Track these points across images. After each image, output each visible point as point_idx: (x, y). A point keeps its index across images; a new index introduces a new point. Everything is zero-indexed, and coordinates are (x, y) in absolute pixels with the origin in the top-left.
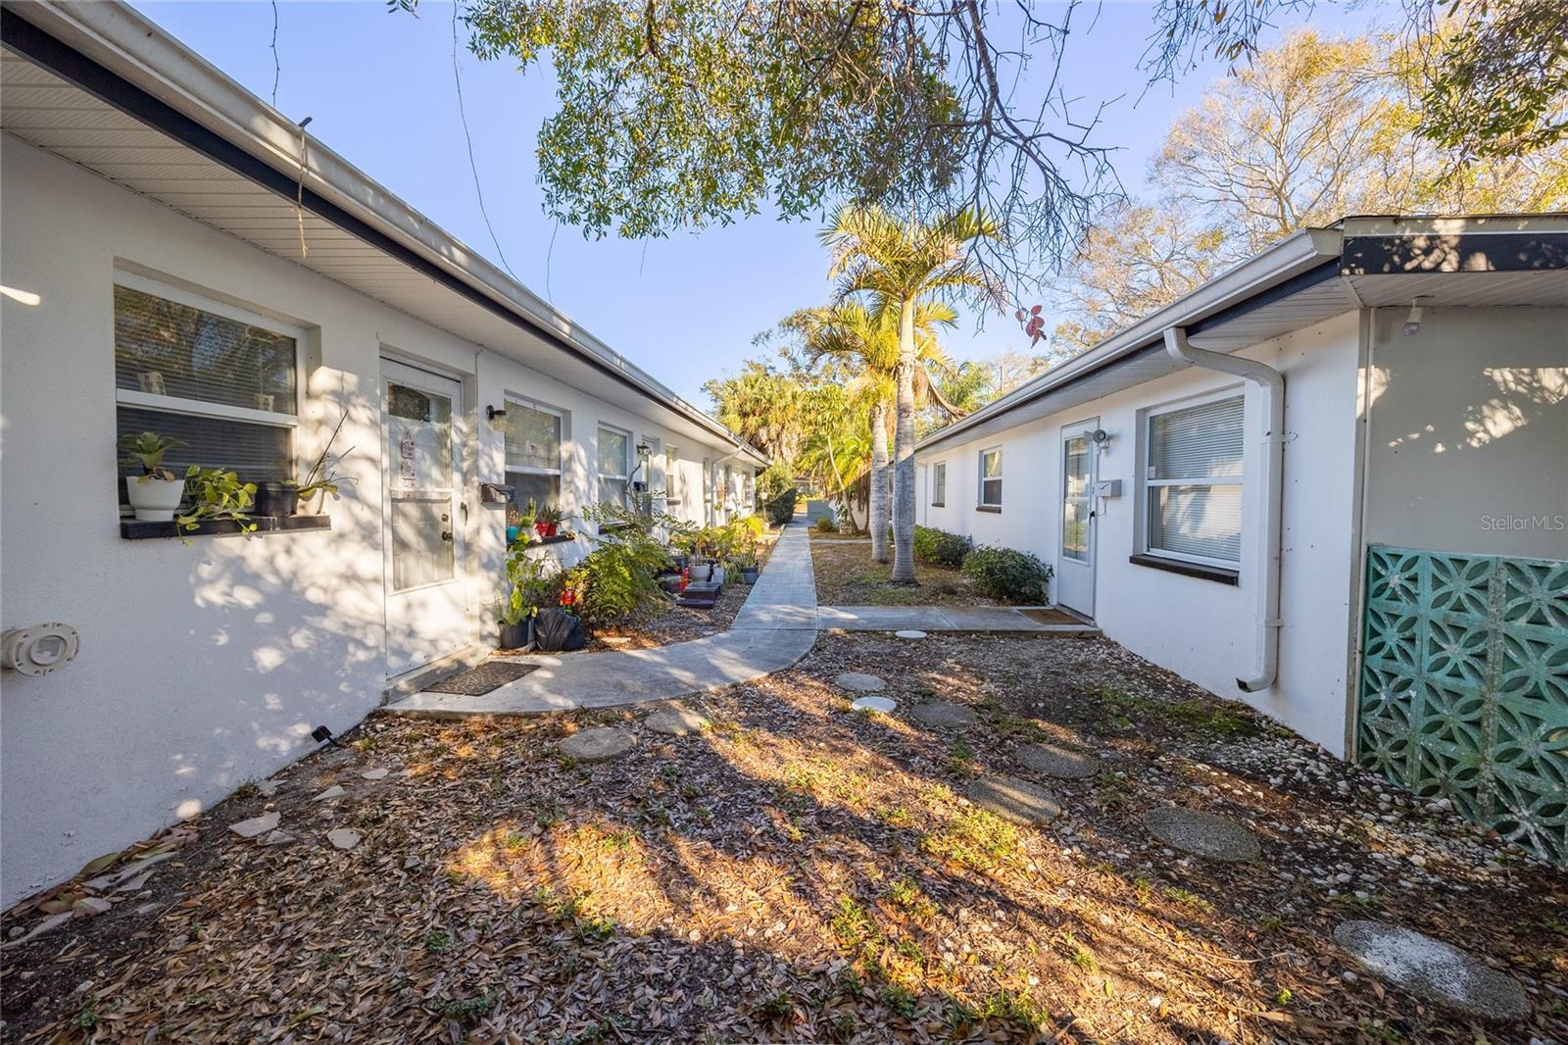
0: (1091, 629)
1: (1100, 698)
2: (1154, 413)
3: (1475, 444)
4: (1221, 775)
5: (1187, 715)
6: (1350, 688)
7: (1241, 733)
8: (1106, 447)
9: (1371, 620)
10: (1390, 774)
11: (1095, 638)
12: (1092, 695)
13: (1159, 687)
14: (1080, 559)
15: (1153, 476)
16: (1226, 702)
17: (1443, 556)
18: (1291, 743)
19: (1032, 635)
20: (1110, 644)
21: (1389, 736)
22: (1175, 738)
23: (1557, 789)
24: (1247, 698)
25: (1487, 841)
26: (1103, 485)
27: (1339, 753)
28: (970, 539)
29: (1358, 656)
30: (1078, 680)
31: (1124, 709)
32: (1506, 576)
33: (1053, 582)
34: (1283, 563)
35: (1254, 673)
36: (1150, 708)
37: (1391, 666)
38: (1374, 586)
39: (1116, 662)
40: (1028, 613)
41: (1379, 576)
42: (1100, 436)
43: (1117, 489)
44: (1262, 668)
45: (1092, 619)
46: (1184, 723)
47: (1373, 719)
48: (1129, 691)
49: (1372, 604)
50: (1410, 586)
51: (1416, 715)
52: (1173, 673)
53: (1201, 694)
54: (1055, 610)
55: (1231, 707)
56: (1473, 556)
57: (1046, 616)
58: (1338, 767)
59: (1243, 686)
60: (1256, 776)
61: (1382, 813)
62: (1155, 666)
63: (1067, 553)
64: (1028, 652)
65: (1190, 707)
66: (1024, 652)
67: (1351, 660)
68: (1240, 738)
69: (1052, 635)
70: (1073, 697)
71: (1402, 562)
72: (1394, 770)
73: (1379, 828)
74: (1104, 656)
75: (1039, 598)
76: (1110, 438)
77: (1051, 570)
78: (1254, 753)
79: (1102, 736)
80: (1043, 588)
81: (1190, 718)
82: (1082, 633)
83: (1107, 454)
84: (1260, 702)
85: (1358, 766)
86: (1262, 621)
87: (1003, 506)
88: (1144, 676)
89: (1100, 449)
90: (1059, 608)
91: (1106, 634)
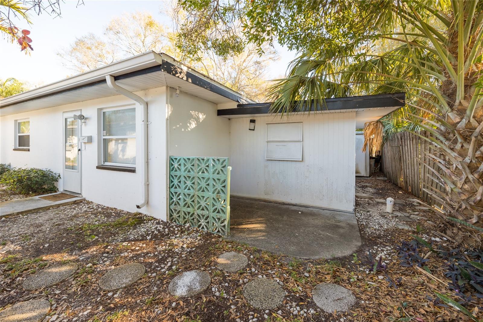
0: (81, 198)
1: (82, 230)
2: (104, 111)
3: (189, 129)
4: (131, 244)
5: (120, 224)
6: (167, 199)
7: (138, 224)
8: (85, 122)
9: (171, 178)
10: (177, 221)
11: (82, 202)
12: (78, 229)
13: (108, 216)
14: (75, 169)
15: (105, 134)
16: (133, 214)
17: (186, 158)
18: (152, 221)
19: (47, 209)
20: (89, 203)
21: (176, 210)
22: (115, 236)
23: (207, 212)
24: (140, 211)
25: (197, 231)
26: (83, 138)
27: (165, 220)
28: (10, 165)
29: (169, 189)
30: (70, 225)
31: (93, 231)
32: (197, 162)
33: (61, 181)
34: (149, 163)
35: (141, 202)
36: (105, 226)
37: (176, 190)
38: (171, 168)
39: (91, 210)
40: (45, 198)
41: (172, 165)
42: (82, 117)
43: (90, 140)
44: (144, 199)
45: (80, 194)
46: (118, 227)
47: (173, 207)
48: (96, 221)
49: (171, 174)
50: (179, 167)
51: (182, 203)
52: (115, 208)
53: (124, 214)
54: (62, 193)
55: (135, 215)
56: (191, 157)
57: (56, 198)
58: (165, 224)
59: (138, 207)
60: (143, 238)
61: (176, 234)
62: (108, 207)
63: (67, 167)
64: (42, 218)
65: (121, 220)
66: (40, 219)
67: (167, 190)
68: (138, 226)
69: (58, 206)
70: (67, 234)
71: (177, 160)
72: (178, 220)
73: (176, 240)
74: (85, 209)
75: (54, 189)
76: (86, 119)
77: (59, 176)
78: (142, 230)
79: (81, 249)
80: (55, 185)
81: (120, 225)
82: (76, 201)
83: (85, 125)
84: (143, 211)
85: (170, 222)
86: (143, 184)
87: (30, 148)
88: (103, 213)
89: (82, 123)
90: (64, 192)
91: (87, 199)
